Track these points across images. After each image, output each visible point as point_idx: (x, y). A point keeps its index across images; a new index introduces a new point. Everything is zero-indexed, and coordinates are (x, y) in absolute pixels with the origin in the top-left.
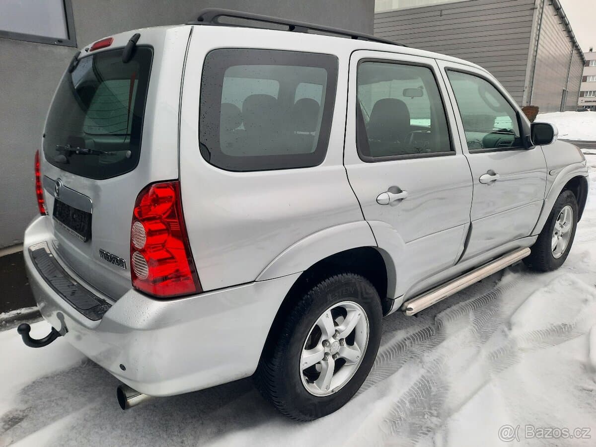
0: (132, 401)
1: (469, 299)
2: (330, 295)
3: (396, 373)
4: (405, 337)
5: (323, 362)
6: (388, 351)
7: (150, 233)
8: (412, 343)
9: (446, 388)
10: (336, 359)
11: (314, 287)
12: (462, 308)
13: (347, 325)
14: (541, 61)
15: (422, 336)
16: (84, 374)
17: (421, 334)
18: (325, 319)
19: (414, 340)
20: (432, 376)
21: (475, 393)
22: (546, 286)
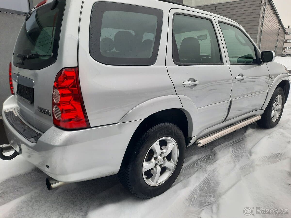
0: (54, 185)
1: (230, 141)
2: (158, 133)
3: (192, 176)
4: (197, 158)
5: (154, 168)
6: (188, 166)
7: (62, 95)
8: (201, 162)
9: (218, 183)
10: (161, 167)
11: (150, 129)
12: (226, 145)
13: (167, 149)
14: (265, 32)
15: (206, 158)
16: (32, 176)
17: (205, 157)
18: (156, 146)
19: (202, 160)
20: (211, 178)
21: (233, 185)
22: (269, 135)
